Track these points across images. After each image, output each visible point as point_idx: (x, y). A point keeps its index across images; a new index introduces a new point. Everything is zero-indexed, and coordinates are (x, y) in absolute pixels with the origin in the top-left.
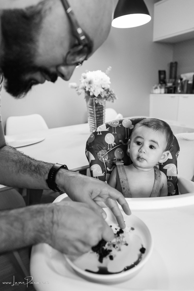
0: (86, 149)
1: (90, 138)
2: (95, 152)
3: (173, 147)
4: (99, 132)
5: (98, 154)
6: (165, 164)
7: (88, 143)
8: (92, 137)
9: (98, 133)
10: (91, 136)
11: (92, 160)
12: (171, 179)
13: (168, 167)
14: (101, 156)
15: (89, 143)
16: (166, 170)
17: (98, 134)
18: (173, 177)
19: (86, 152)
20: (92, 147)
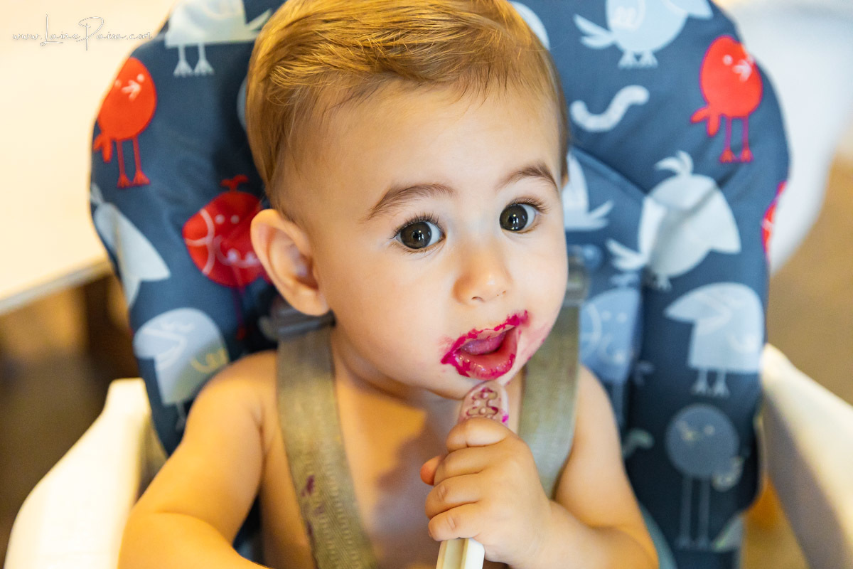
0: (96, 190)
1: (115, 99)
2: (165, 214)
4: (192, 53)
5: (191, 226)
6: (686, 283)
7: (105, 138)
8: (134, 88)
9: (175, 61)
10: (124, 79)
11: (145, 287)
12: (721, 387)
13: (708, 310)
15: (114, 142)
16: (689, 327)
17: (183, 68)
18: (733, 379)
19: (93, 208)
20: (141, 177)
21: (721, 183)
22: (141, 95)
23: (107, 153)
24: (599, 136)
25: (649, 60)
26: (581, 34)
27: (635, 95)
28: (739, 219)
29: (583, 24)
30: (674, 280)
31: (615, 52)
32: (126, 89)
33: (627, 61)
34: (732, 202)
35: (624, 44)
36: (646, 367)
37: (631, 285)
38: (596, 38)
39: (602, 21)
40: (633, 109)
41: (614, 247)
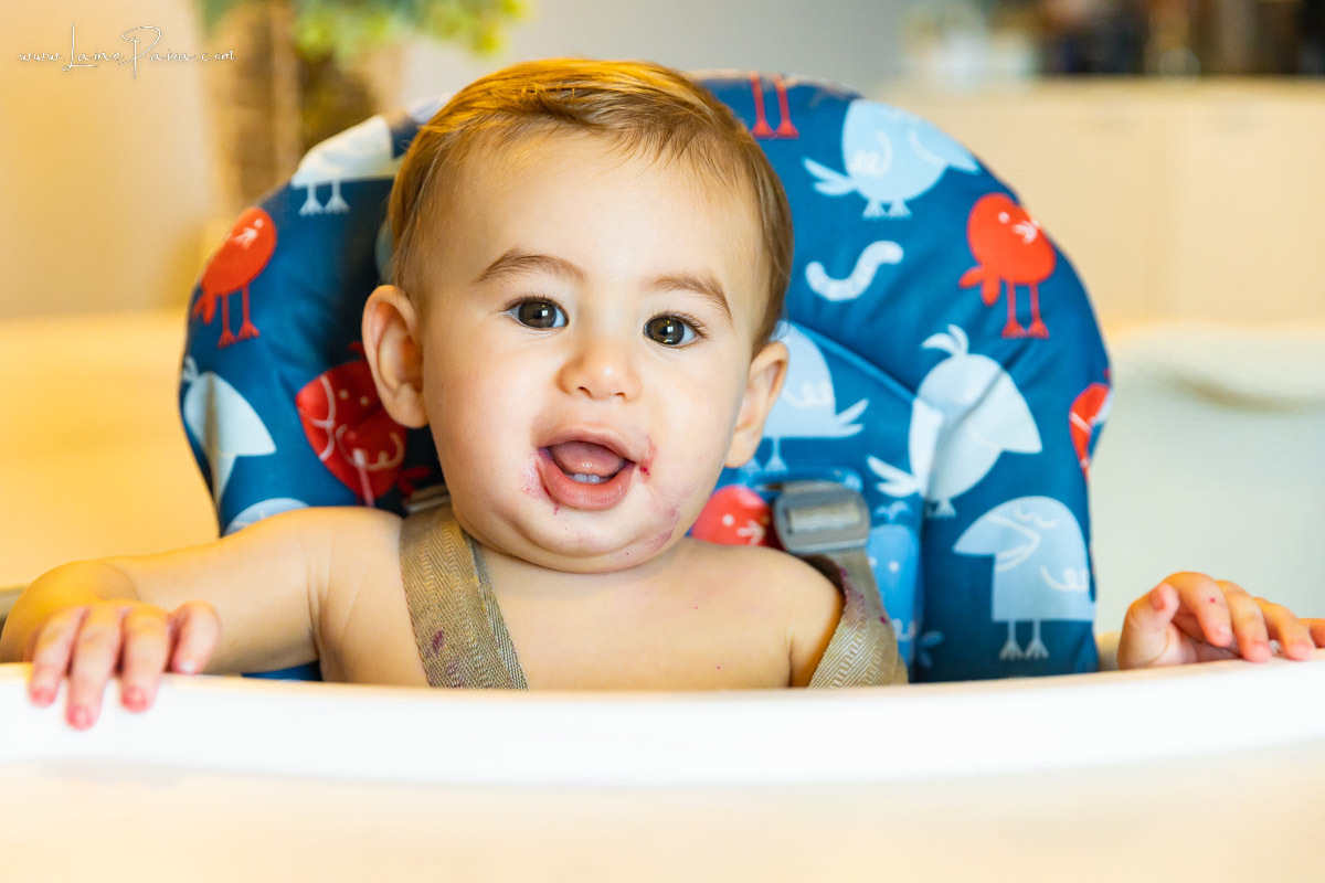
0: (191, 362)
2: (275, 374)
3: (1043, 339)
4: (324, 193)
6: (974, 503)
7: (210, 298)
8: (251, 235)
10: (238, 231)
11: (241, 462)
12: (1037, 647)
13: (1008, 538)
14: (339, 421)
15: (219, 299)
16: (987, 562)
17: (311, 206)
18: (1051, 630)
19: (184, 389)
20: (249, 327)
21: (1007, 365)
22: (256, 243)
23: (209, 313)
24: (845, 307)
25: (899, 210)
26: (812, 179)
27: (887, 252)
28: (1037, 412)
29: (814, 167)
30: (957, 502)
31: (856, 201)
32: (239, 239)
33: (873, 211)
34: (1024, 388)
35: (866, 192)
36: (934, 637)
37: (902, 519)
38: (831, 184)
39: (837, 164)
40: (884, 268)
41: (876, 465)
